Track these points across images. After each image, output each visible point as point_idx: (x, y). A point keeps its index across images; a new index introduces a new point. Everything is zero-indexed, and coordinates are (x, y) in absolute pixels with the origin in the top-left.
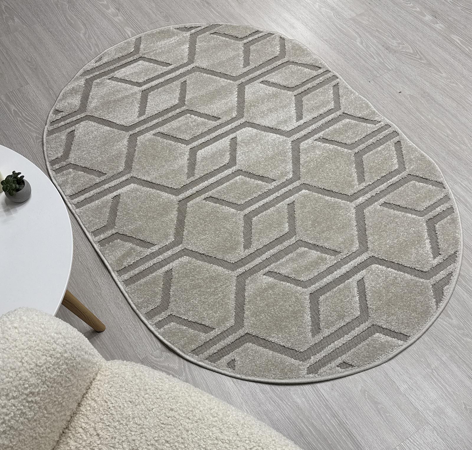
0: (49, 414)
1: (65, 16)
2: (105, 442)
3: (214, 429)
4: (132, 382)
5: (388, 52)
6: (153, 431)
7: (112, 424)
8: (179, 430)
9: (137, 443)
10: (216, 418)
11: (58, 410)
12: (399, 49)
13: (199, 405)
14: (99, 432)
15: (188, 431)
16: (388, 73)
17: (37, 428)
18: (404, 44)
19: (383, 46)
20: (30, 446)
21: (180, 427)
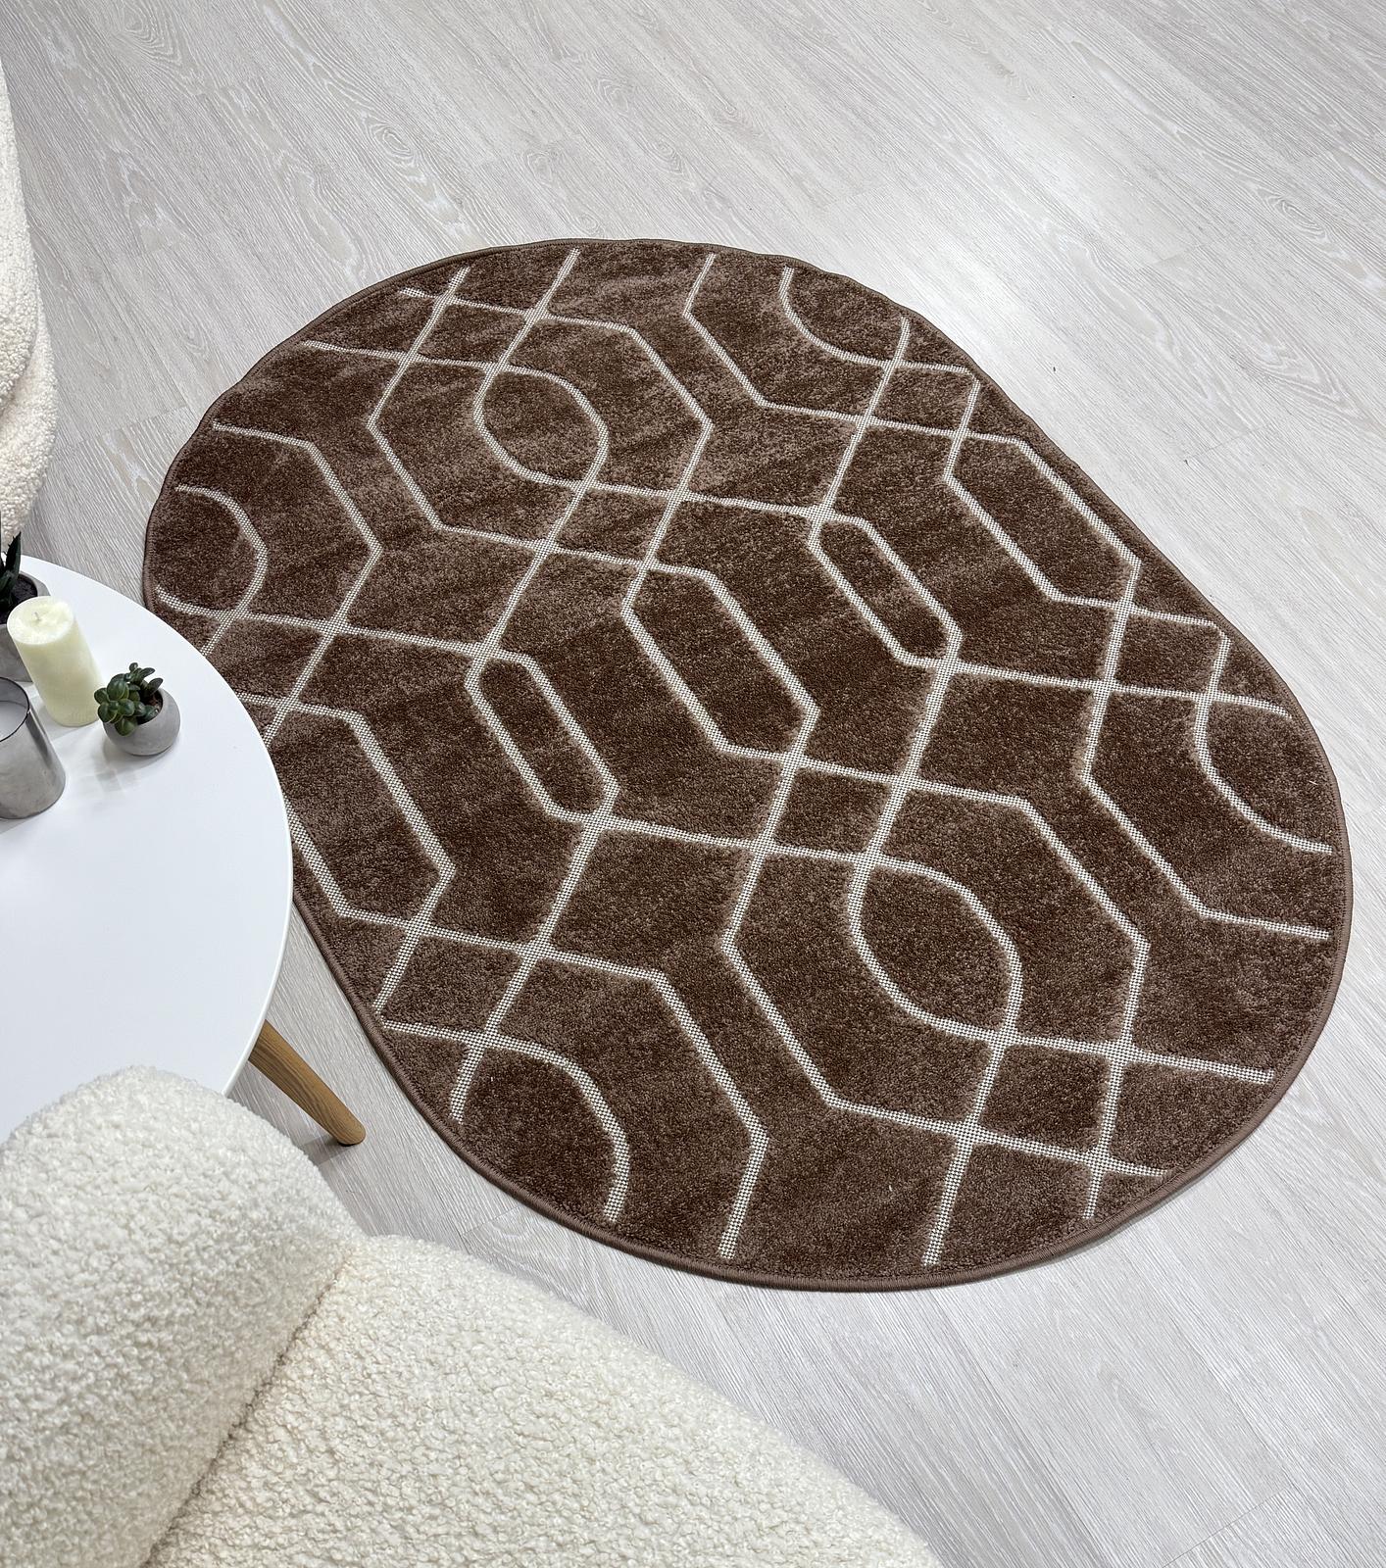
0: (196, 1382)
1: (304, 213)
2: (349, 1476)
3: (669, 1461)
4: (437, 1303)
5: (1247, 377)
6: (492, 1454)
7: (375, 1423)
8: (569, 1455)
9: (444, 1484)
10: (677, 1431)
11: (221, 1371)
12: (1279, 370)
13: (630, 1389)
14: (335, 1443)
15: (591, 1461)
16: (1241, 438)
17: (160, 1422)
18: (1295, 357)
19: (1232, 358)
20: (133, 1473)
21: (571, 1449)
